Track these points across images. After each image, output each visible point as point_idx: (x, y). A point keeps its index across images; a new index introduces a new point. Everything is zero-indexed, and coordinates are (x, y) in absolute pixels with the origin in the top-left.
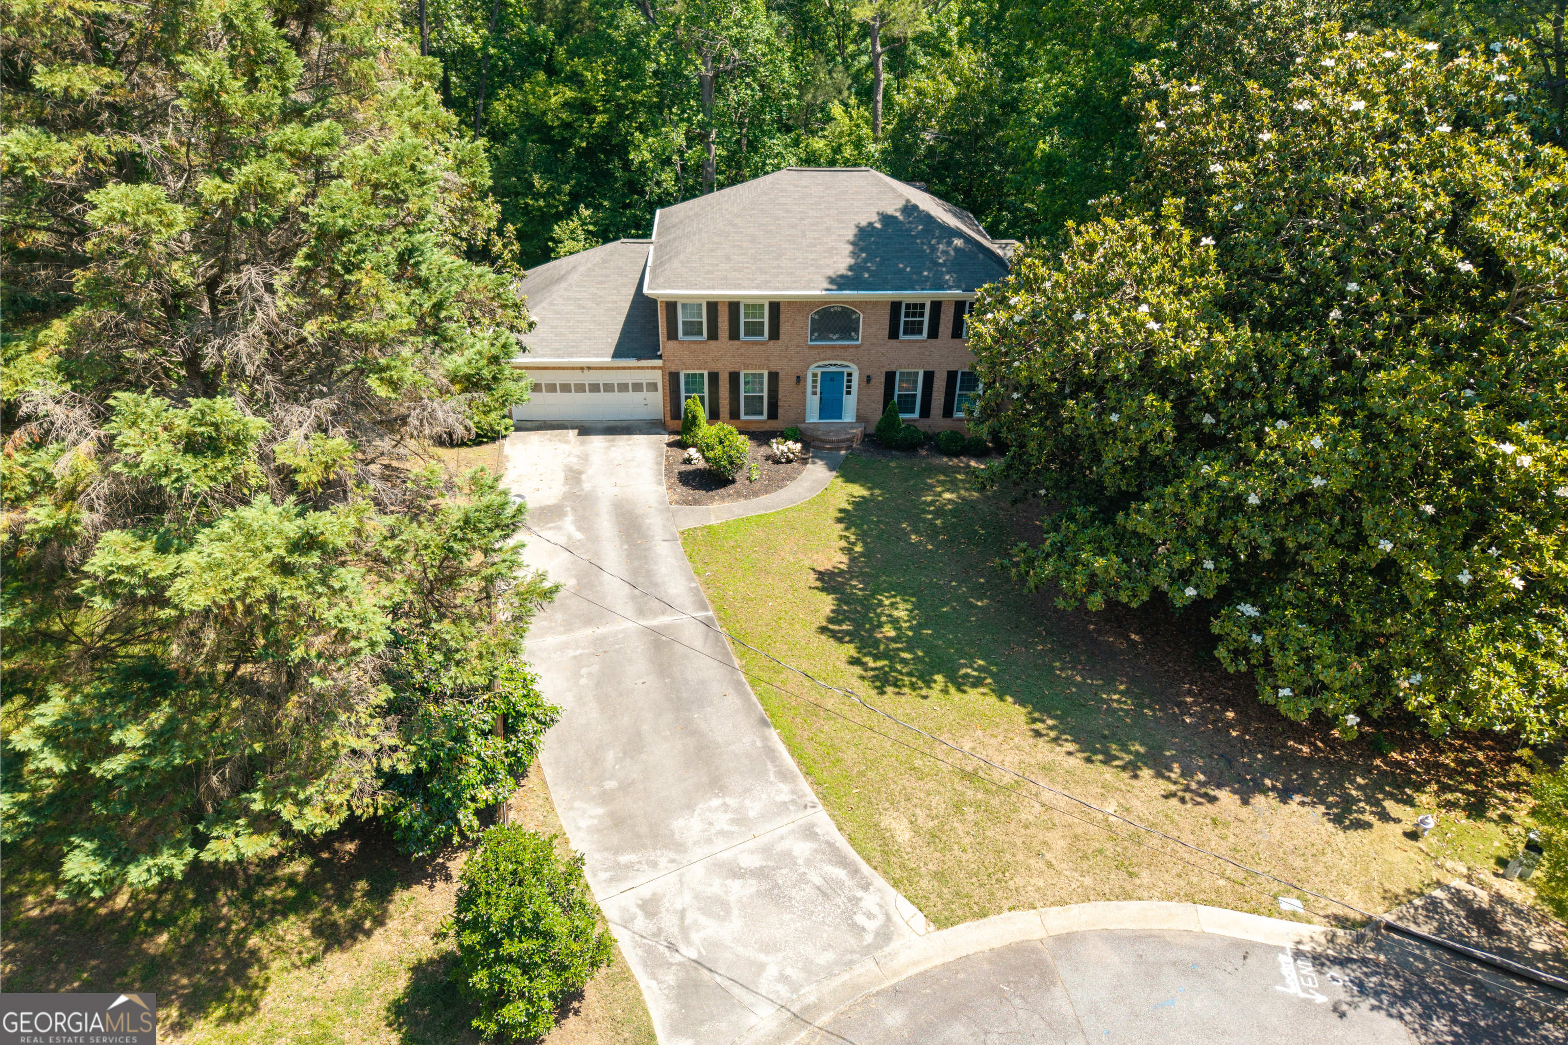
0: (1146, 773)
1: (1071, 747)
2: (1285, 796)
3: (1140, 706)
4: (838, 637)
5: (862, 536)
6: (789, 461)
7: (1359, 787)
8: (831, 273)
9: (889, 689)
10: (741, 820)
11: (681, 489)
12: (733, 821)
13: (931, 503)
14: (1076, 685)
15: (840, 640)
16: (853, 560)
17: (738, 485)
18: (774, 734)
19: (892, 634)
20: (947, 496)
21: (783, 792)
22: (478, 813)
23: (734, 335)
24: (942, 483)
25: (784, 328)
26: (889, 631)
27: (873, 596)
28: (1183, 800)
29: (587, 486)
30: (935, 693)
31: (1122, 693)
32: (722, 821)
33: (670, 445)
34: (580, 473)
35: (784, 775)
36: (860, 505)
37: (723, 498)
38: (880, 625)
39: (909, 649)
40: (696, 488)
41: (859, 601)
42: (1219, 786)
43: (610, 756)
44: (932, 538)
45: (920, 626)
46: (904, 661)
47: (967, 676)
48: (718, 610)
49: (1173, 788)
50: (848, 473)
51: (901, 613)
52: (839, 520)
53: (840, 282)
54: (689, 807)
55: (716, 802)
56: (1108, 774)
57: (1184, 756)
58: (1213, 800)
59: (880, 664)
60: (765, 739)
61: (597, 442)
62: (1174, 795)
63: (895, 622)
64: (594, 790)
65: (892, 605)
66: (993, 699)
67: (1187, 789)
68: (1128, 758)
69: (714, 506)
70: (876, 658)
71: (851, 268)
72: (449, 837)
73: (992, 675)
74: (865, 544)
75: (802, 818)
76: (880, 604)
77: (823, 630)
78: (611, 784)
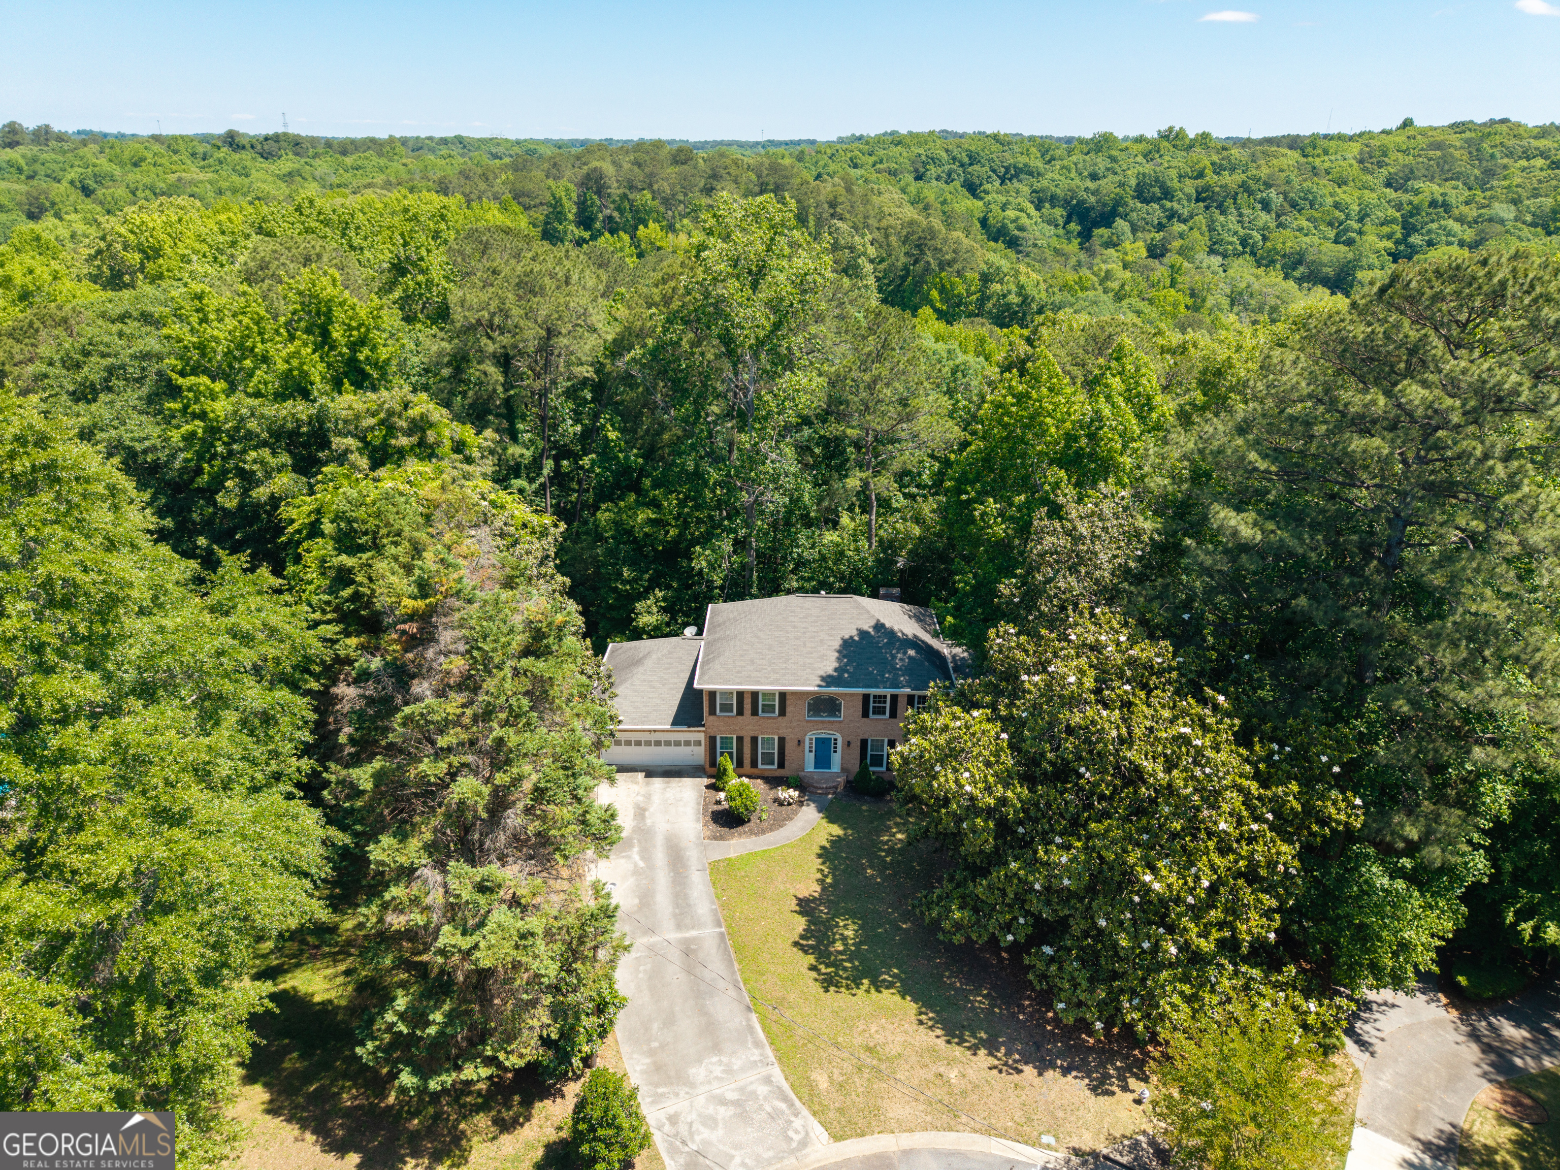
0: (982, 1052)
1: (939, 1032)
2: (1066, 1071)
3: (993, 1006)
4: (805, 950)
5: (834, 870)
6: (789, 804)
7: (1117, 1069)
8: (822, 673)
9: (832, 989)
10: (729, 1071)
11: (713, 826)
12: (724, 1071)
13: (886, 843)
14: (956, 989)
15: (806, 952)
16: (824, 889)
17: (752, 824)
18: (754, 1017)
19: (841, 948)
20: (899, 836)
21: (755, 1055)
22: (582, 1059)
23: (755, 712)
24: (897, 825)
25: (789, 709)
26: (839, 946)
27: (832, 919)
28: (1000, 1072)
29: (649, 822)
30: (860, 992)
31: (984, 996)
32: (718, 1071)
33: (707, 787)
34: (644, 810)
35: (757, 1044)
36: (836, 842)
37: (740, 835)
38: (834, 942)
39: (850, 960)
40: (723, 826)
41: (823, 923)
42: (1026, 1063)
43: (655, 1026)
44: (881, 872)
45: (861, 943)
46: (845, 969)
47: (884, 980)
48: (729, 927)
49: (996, 1062)
50: (831, 814)
51: (849, 933)
52: (819, 856)
53: (828, 680)
54: (699, 1061)
55: (715, 1059)
56: (958, 1051)
57: (1011, 1040)
58: (1019, 1071)
59: (829, 970)
60: (748, 1020)
61: (658, 783)
62: (995, 1067)
63: (844, 939)
64: (645, 1048)
65: (845, 926)
66: (898, 998)
67: (1006, 1064)
68: (973, 1041)
69: (733, 842)
70: (827, 966)
71: (836, 670)
72: (566, 1072)
73: (901, 980)
74: (834, 876)
75: (764, 1071)
76: (837, 925)
77: (796, 944)
78: (655, 1044)
